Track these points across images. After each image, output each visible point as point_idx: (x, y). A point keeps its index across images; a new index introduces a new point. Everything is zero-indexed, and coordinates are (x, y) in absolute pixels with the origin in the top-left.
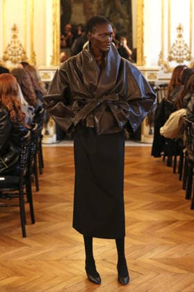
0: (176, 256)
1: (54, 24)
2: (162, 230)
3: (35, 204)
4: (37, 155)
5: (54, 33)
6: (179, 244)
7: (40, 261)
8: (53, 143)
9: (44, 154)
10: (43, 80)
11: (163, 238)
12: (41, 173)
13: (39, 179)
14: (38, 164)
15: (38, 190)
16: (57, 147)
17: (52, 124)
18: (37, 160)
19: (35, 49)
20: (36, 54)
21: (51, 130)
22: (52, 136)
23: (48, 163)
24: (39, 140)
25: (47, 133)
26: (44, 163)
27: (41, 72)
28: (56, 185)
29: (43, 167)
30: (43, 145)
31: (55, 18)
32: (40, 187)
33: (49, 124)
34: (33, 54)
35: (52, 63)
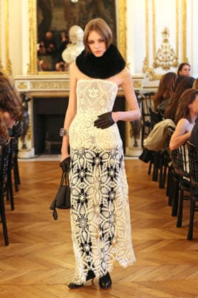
0: (161, 279)
1: (30, 30)
2: (145, 251)
3: (9, 224)
4: (12, 171)
5: (30, 39)
6: (163, 265)
7: (12, 287)
8: (32, 158)
9: (20, 170)
10: (19, 90)
11: (147, 259)
12: (17, 190)
13: (14, 196)
14: (13, 181)
15: (13, 208)
16: (35, 162)
17: (29, 137)
18: (13, 176)
19: (10, 57)
20: (12, 62)
21: (29, 143)
22: (30, 150)
23: (26, 179)
24: (14, 155)
25: (24, 147)
26: (21, 179)
27: (17, 81)
28: (33, 203)
29: (19, 183)
30: (19, 160)
31: (31, 24)
32: (15, 206)
33: (27, 137)
34: (9, 62)
35: (29, 72)
